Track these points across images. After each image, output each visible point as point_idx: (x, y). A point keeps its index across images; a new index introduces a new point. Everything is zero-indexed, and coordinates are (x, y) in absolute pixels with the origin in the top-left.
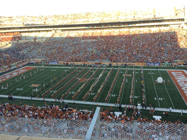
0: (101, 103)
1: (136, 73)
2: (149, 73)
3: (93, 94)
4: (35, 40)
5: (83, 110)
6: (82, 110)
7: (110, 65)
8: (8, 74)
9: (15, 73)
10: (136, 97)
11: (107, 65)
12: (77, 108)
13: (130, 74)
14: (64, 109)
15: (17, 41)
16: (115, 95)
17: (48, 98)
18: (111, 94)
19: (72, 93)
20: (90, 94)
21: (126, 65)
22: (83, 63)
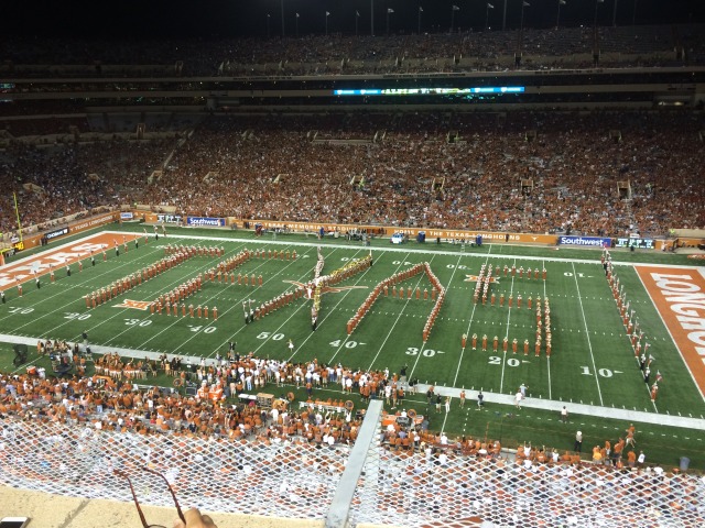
1: (518, 271)
2: (566, 274)
3: (351, 344)
4: (141, 134)
6: (306, 404)
7: (421, 238)
8: (37, 259)
10: (513, 362)
11: (409, 238)
12: (290, 397)
14: (242, 396)
15: (73, 136)
16: (433, 353)
17: (183, 354)
18: (420, 348)
19: (274, 338)
20: (341, 343)
21: (479, 240)
22: (319, 228)
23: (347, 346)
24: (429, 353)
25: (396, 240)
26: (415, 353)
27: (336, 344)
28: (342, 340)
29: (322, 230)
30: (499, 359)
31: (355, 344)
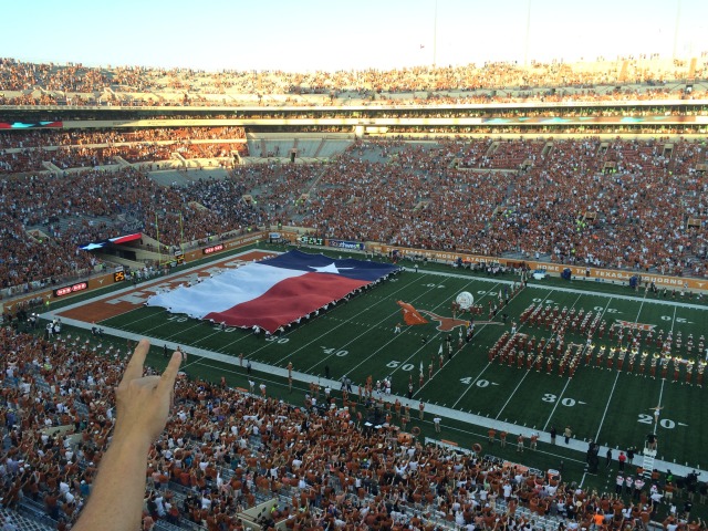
0: (511, 425)
1: (679, 320)
3: (483, 383)
4: (293, 160)
5: (437, 443)
6: (433, 441)
7: (566, 275)
8: (195, 271)
9: (215, 268)
10: (668, 424)
11: (552, 275)
12: (417, 431)
13: (648, 322)
14: (368, 424)
15: (233, 159)
16: (573, 402)
17: (315, 375)
18: (558, 396)
19: (404, 368)
20: (471, 381)
21: (633, 282)
22: (457, 258)
23: (478, 384)
24: (569, 402)
25: (538, 276)
26: (552, 400)
27: (466, 381)
28: (474, 377)
29: (460, 260)
30: (650, 418)
31: (487, 383)
